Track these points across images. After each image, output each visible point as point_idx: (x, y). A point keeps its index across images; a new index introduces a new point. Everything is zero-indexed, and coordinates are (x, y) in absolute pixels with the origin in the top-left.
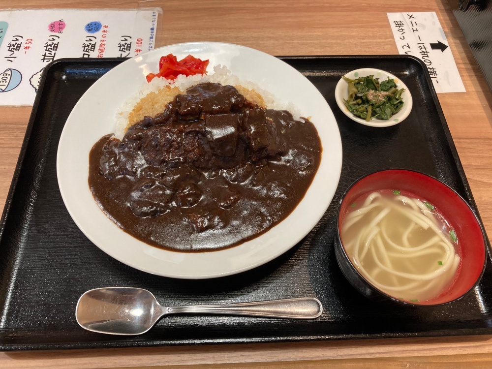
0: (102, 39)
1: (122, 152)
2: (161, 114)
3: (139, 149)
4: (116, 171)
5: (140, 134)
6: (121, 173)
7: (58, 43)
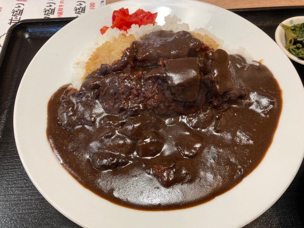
0: (60, 4)
1: (80, 102)
2: (119, 61)
3: (97, 97)
4: (75, 121)
5: (97, 82)
6: (80, 123)
7: (23, 9)
